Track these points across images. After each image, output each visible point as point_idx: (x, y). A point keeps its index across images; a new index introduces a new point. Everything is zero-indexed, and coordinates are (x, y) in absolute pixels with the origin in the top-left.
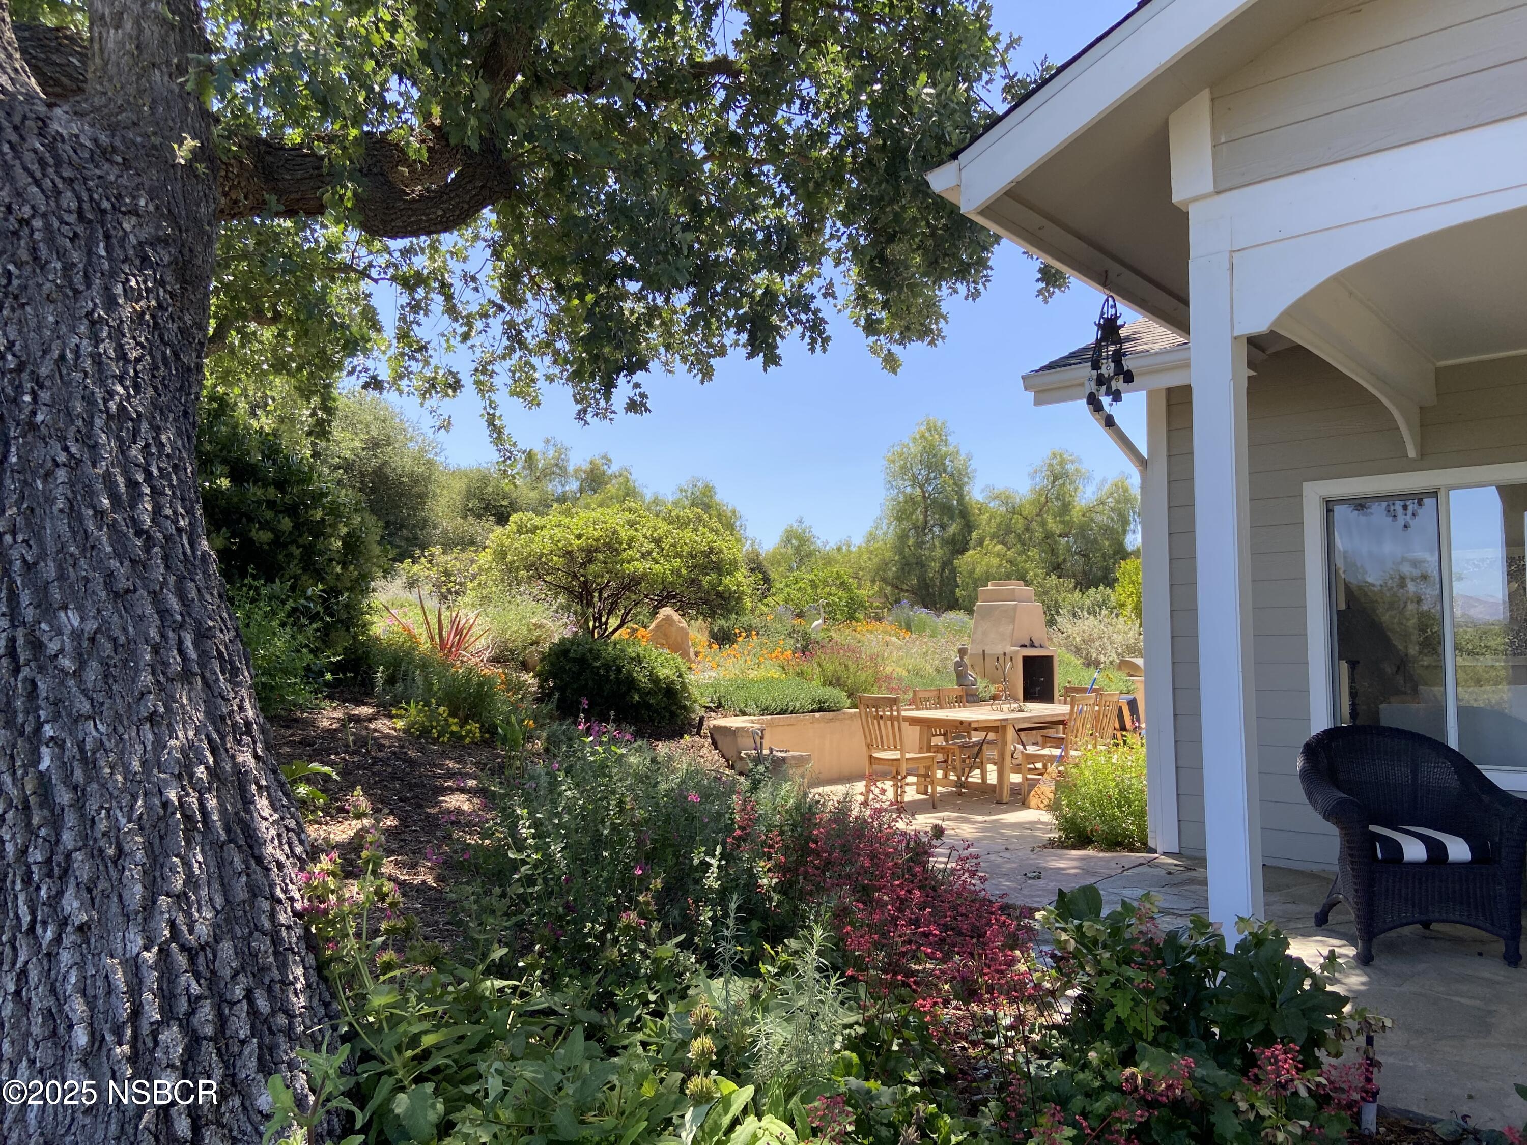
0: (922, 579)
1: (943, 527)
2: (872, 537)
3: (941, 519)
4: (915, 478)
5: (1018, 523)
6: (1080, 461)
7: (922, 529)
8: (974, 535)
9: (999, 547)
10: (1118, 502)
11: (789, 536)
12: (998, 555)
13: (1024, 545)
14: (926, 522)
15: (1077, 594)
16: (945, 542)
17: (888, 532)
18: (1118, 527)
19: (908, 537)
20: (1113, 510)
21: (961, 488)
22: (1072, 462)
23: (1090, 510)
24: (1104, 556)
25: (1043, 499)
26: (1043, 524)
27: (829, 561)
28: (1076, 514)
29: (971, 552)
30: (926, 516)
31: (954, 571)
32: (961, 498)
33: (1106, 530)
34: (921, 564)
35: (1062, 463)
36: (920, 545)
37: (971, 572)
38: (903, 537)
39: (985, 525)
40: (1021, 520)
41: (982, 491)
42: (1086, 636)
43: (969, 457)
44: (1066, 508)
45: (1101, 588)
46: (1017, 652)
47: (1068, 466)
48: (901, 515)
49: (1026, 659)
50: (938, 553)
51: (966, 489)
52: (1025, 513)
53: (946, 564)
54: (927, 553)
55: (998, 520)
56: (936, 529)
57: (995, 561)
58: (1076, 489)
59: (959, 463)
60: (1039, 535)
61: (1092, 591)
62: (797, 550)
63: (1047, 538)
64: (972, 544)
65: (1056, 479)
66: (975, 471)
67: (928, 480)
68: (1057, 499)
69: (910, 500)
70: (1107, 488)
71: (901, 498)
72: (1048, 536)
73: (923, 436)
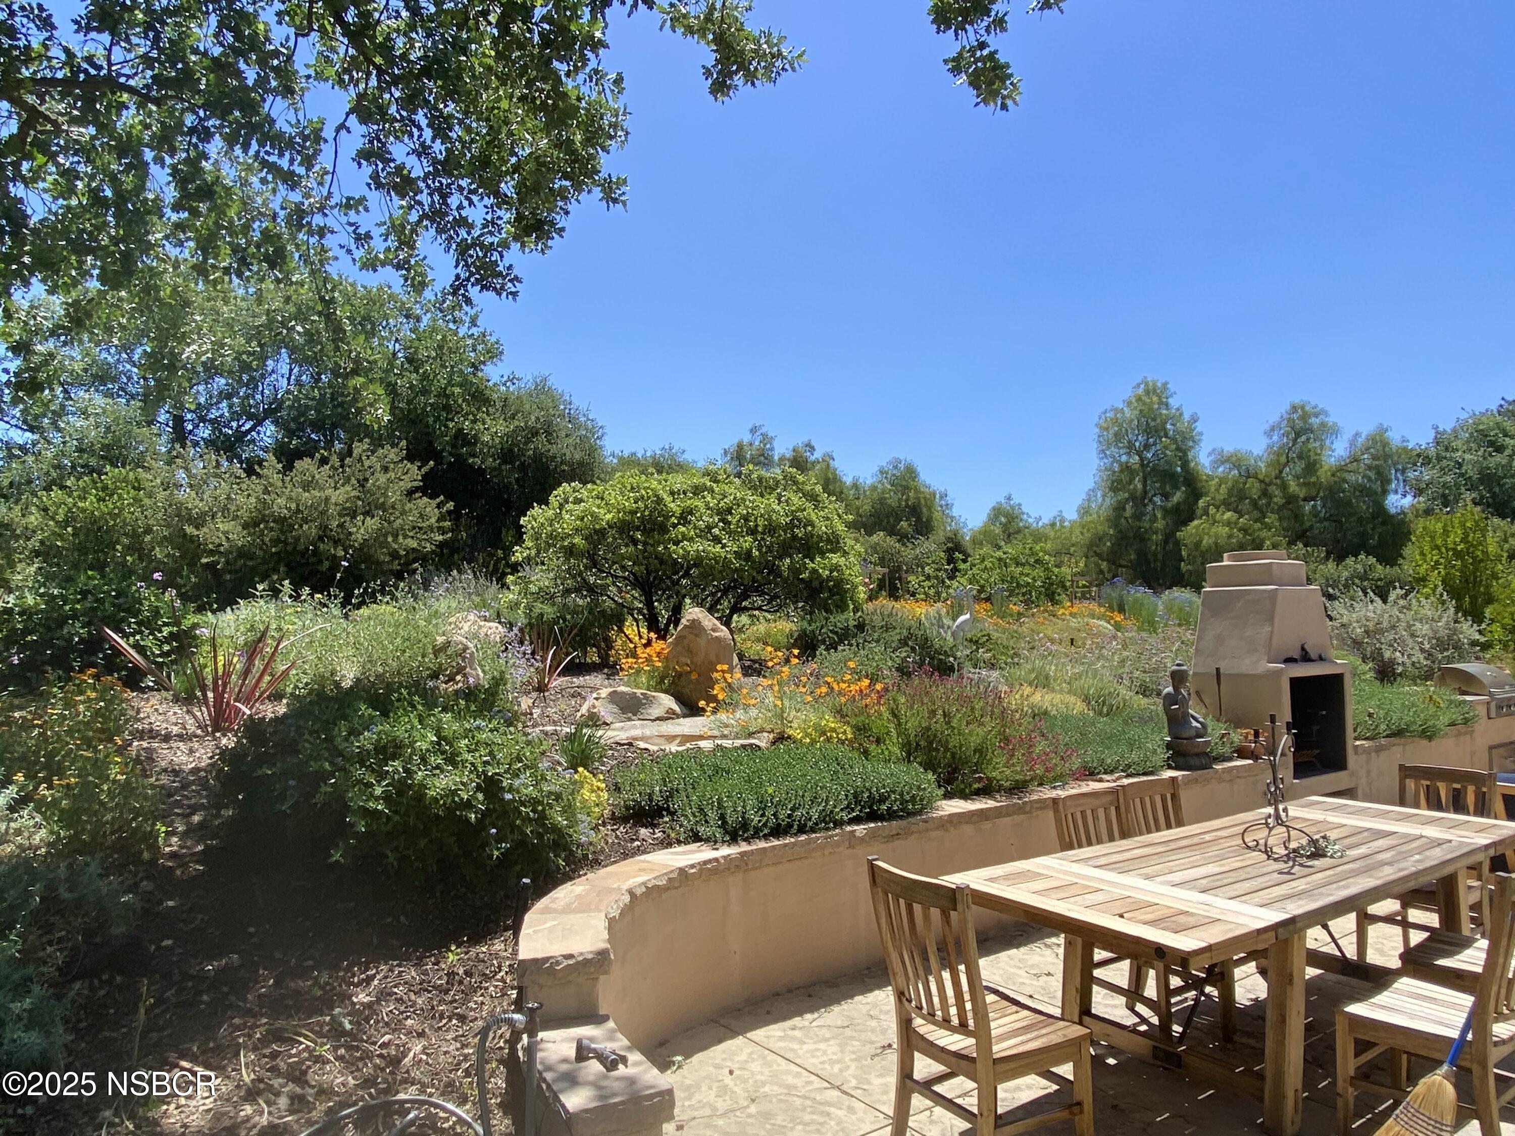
0: (1142, 555)
1: (1166, 496)
2: (1084, 511)
3: (1162, 487)
4: (1130, 446)
5: (1253, 486)
6: (1326, 414)
7: (1140, 500)
8: (1201, 503)
9: (1229, 514)
10: (1375, 458)
11: (997, 512)
12: (1228, 523)
13: (1260, 511)
14: (1145, 492)
15: (1331, 565)
16: (1166, 512)
17: (1104, 504)
18: (1377, 487)
19: (1124, 509)
20: (1370, 468)
21: (1185, 453)
22: (1316, 415)
23: (1341, 469)
24: (1360, 520)
25: (1283, 459)
26: (1284, 487)
27: (1039, 537)
28: (1323, 475)
29: (1196, 522)
30: (1145, 485)
31: (1177, 543)
32: (1185, 464)
33: (1363, 490)
34: (1141, 537)
35: (1305, 417)
36: (1138, 516)
37: (1198, 545)
38: (1119, 508)
39: (1215, 491)
40: (1257, 485)
41: (1210, 454)
42: (1371, 625)
43: (1194, 419)
44: (1311, 467)
45: (1362, 556)
46: (1279, 673)
47: (1313, 420)
48: (1115, 486)
49: (1296, 683)
50: (1160, 524)
51: (1190, 455)
52: (1261, 477)
53: (1169, 536)
54: (1147, 525)
55: (1230, 484)
56: (1157, 499)
57: (1224, 531)
58: (1322, 446)
59: (1182, 426)
60: (1278, 500)
61: (1350, 561)
62: (1005, 527)
63: (1288, 502)
64: (1199, 512)
65: (1298, 435)
66: (1201, 434)
67: (1147, 447)
68: (1300, 457)
69: (1126, 468)
70: (1360, 440)
71: (1116, 467)
72: (1291, 500)
73: (1139, 399)
